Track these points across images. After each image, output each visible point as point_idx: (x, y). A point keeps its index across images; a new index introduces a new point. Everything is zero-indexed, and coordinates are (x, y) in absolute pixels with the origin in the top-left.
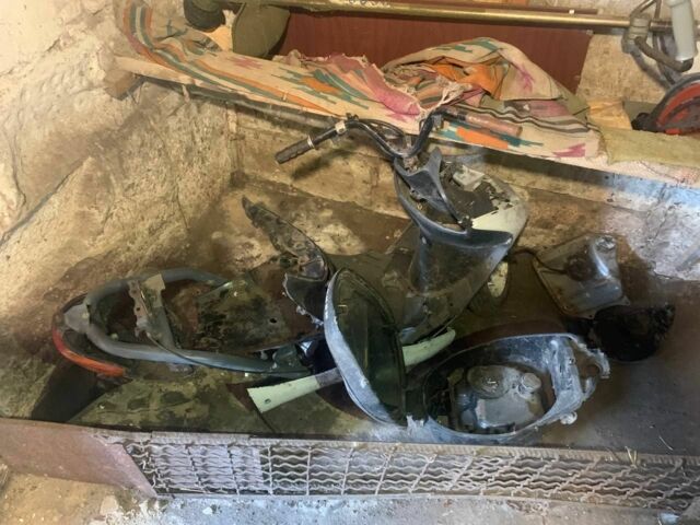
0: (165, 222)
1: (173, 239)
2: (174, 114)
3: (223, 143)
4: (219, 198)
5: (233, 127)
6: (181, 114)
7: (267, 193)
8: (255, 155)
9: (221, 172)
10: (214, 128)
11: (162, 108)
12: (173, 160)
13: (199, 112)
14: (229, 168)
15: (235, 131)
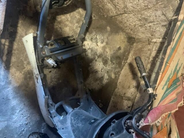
0: (116, 7)
1: (108, 10)
2: (163, 14)
3: (148, 35)
4: (125, 32)
5: (154, 40)
6: (163, 17)
7: (125, 52)
8: (141, 48)
9: (135, 33)
10: (155, 32)
11: (167, 8)
12: (142, 12)
13: (163, 26)
14: (137, 37)
15: (153, 41)
